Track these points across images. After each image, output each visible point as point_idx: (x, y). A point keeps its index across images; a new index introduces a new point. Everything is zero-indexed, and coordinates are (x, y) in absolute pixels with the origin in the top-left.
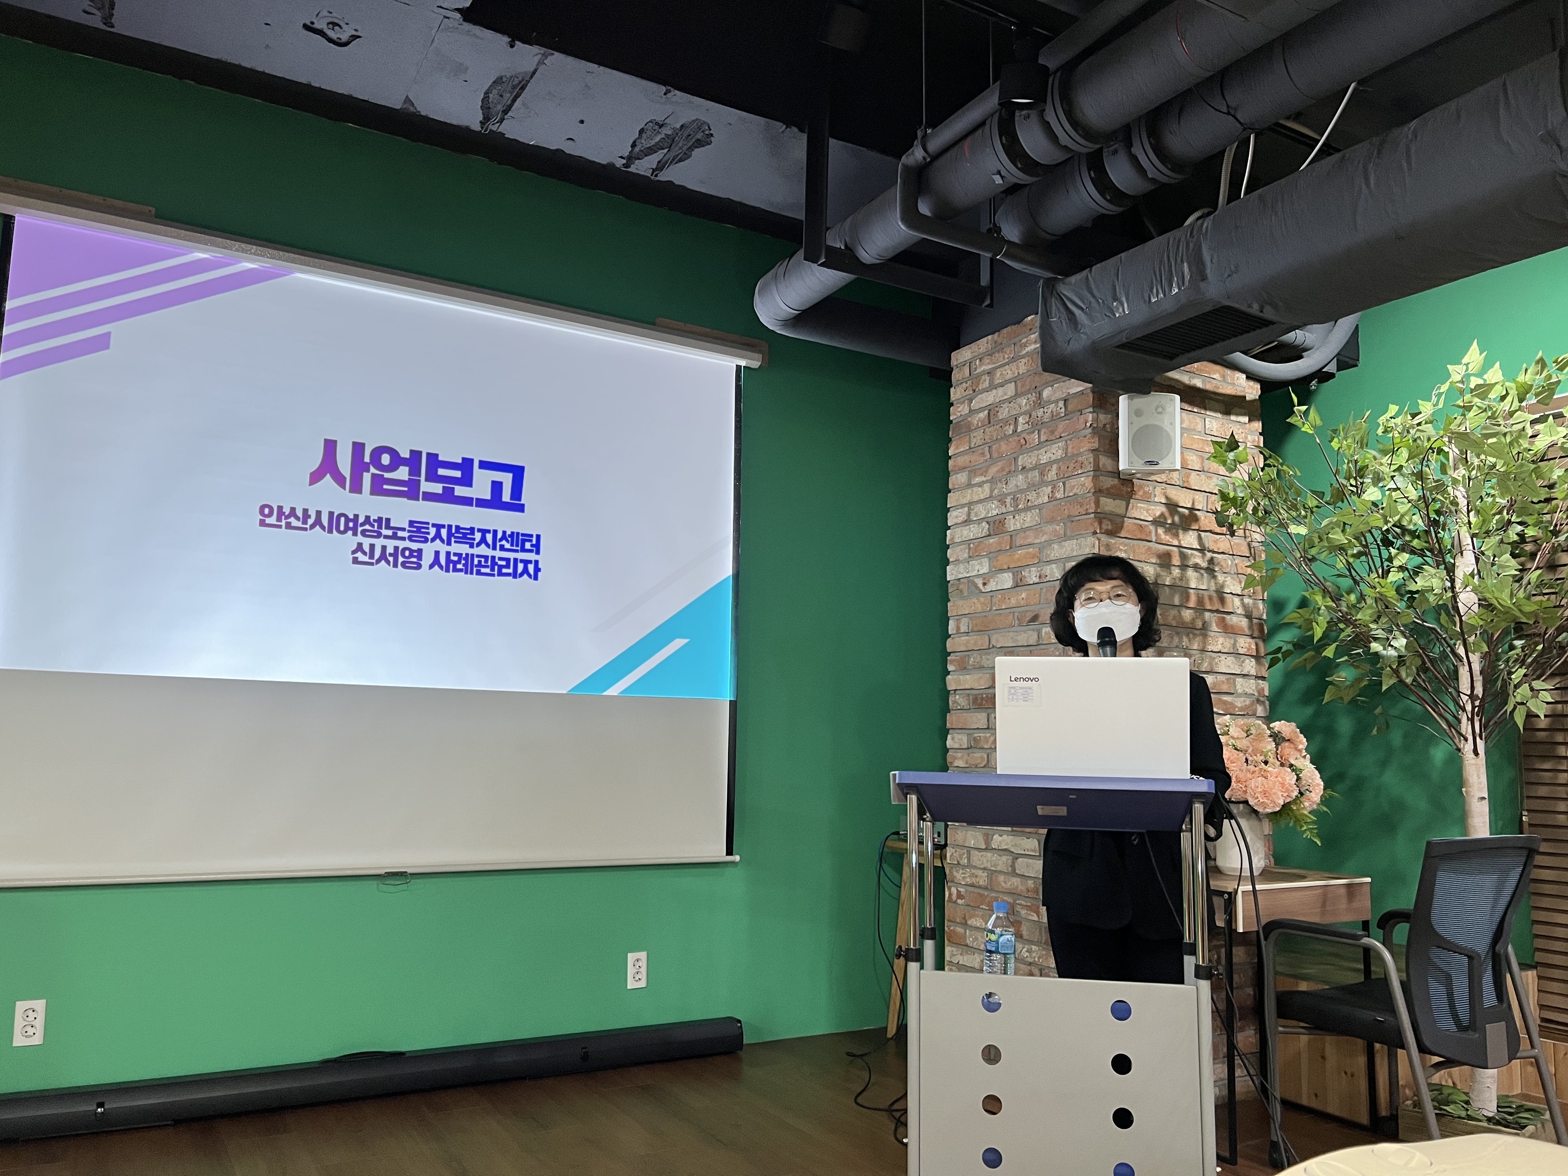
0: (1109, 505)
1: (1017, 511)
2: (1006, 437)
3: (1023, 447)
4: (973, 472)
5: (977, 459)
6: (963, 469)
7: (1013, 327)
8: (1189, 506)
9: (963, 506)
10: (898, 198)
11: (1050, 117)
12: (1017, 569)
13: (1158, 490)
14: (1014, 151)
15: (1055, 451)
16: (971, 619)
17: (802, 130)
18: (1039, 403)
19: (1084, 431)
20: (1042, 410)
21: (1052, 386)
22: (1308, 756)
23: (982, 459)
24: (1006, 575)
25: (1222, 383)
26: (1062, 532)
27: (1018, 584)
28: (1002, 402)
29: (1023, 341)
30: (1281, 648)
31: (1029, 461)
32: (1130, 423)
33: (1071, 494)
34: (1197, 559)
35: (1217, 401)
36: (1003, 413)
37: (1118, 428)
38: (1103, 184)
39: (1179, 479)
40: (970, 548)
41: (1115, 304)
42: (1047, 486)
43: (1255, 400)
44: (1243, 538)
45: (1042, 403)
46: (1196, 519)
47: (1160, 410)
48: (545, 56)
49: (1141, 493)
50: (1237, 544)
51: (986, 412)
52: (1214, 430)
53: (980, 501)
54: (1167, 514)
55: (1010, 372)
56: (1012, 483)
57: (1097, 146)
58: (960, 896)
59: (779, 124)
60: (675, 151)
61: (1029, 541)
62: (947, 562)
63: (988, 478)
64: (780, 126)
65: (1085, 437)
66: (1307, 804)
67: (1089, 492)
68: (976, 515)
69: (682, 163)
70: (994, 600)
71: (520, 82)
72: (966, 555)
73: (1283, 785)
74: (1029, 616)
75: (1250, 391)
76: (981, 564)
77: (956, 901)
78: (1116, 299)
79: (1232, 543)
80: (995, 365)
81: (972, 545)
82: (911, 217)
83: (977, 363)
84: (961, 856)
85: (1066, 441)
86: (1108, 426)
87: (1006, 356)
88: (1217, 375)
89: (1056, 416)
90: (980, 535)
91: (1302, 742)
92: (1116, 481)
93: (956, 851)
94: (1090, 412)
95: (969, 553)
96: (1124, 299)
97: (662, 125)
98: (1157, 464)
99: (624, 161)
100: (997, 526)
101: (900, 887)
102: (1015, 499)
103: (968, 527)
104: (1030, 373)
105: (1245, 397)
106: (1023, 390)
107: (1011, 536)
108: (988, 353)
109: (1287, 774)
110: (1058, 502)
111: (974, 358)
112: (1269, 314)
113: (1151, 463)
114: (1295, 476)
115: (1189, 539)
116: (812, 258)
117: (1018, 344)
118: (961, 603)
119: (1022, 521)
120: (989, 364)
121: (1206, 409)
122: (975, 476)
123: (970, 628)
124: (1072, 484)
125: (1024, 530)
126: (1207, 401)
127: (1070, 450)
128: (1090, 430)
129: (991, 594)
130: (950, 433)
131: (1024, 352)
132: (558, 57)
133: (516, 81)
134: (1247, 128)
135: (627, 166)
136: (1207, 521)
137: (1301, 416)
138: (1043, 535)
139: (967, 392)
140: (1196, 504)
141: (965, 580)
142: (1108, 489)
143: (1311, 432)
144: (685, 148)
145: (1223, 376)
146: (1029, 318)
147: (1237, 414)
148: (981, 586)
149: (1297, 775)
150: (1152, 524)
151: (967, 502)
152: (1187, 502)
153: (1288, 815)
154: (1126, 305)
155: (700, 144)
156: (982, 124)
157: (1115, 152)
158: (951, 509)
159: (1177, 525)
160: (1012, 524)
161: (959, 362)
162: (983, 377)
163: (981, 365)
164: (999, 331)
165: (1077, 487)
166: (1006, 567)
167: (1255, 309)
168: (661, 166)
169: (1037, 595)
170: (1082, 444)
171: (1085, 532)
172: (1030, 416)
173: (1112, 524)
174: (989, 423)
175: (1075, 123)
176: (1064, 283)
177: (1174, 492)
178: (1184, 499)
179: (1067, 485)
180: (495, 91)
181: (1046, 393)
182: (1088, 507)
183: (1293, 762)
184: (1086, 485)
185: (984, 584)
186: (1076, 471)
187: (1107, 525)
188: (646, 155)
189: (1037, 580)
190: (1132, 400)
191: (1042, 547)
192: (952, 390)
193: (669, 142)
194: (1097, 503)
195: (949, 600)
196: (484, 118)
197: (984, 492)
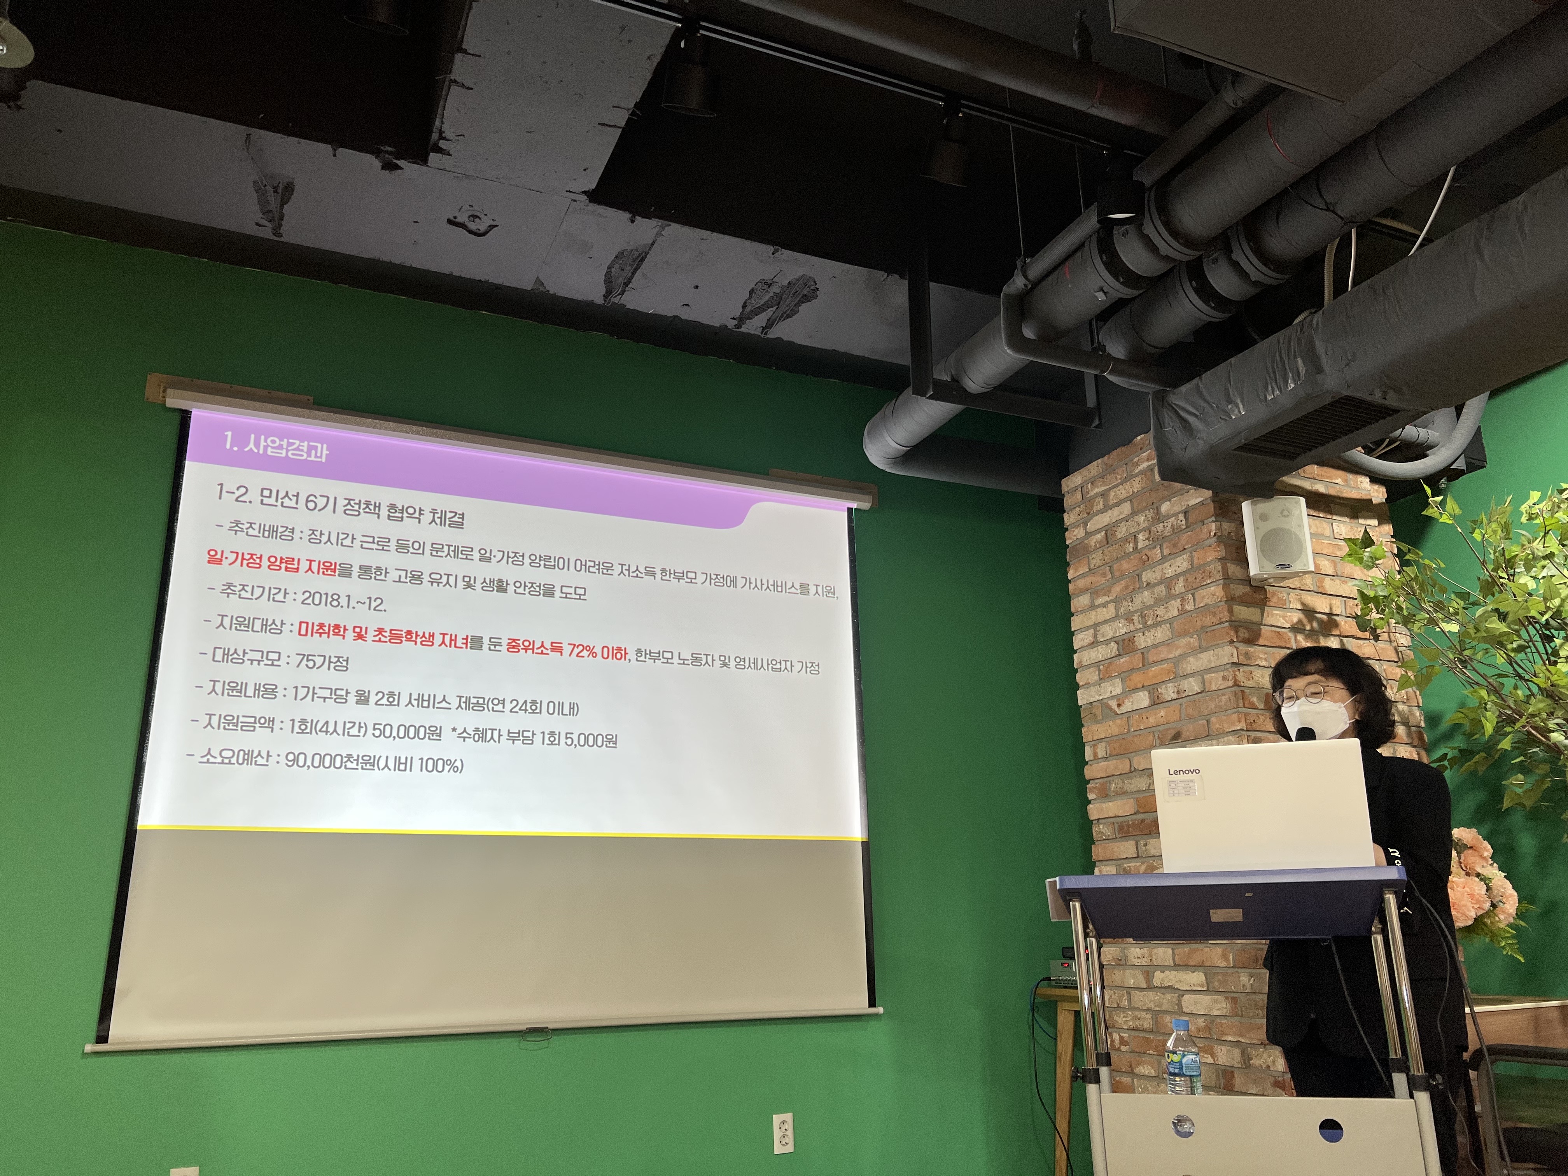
0: (1243, 612)
1: (1146, 627)
2: (1127, 556)
3: (1146, 563)
4: (1095, 592)
5: (1098, 580)
6: (1084, 591)
7: (1123, 448)
8: (1327, 611)
9: (1088, 628)
10: (1002, 325)
11: (1149, 229)
12: (1152, 687)
13: (1293, 596)
14: (1115, 266)
15: (1181, 563)
16: (1108, 743)
17: (902, 277)
18: (1158, 518)
19: (1208, 541)
20: (1161, 525)
21: (1170, 500)
22: (1495, 865)
23: (1104, 579)
24: (1141, 694)
25: (1346, 488)
26: (1197, 644)
27: (1156, 702)
28: (1119, 521)
29: (1135, 460)
30: (1446, 754)
31: (1154, 576)
32: (1256, 528)
33: (1201, 605)
35: (1342, 505)
36: (1122, 532)
37: (1244, 536)
38: (1206, 292)
39: (1313, 584)
40: (1099, 670)
41: (1230, 407)
42: (1175, 599)
43: (1382, 503)
44: (1388, 643)
45: (1161, 518)
46: (1336, 625)
47: (1286, 514)
48: (663, 228)
49: (1274, 600)
50: (1383, 649)
51: (1103, 533)
52: (1344, 534)
53: (1106, 622)
54: (1305, 621)
55: (1124, 492)
56: (1138, 600)
57: (1199, 253)
58: (1123, 1042)
59: (881, 273)
60: (783, 308)
61: (1163, 656)
62: (1077, 687)
63: (1113, 598)
64: (881, 275)
65: (1210, 546)
66: (1502, 917)
67: (1220, 601)
68: (1103, 636)
69: (790, 319)
70: (1131, 722)
71: (640, 256)
72: (1096, 678)
73: (1472, 896)
74: (1172, 732)
75: (1376, 494)
76: (1113, 685)
77: (1119, 1048)
78: (1229, 401)
79: (1377, 648)
80: (1108, 487)
81: (1101, 667)
82: (1017, 342)
83: (1089, 487)
84: (1121, 997)
85: (1191, 553)
86: (1232, 534)
87: (1119, 477)
88: (1340, 480)
89: (1177, 529)
90: (1109, 656)
91: (1487, 850)
92: (1247, 589)
93: (1115, 993)
94: (1213, 522)
95: (1099, 675)
96: (1239, 401)
97: (771, 284)
98: (1290, 566)
99: (736, 322)
100: (1126, 645)
101: (1056, 1039)
102: (1143, 616)
103: (1095, 649)
104: (1144, 491)
105: (1371, 500)
106: (1140, 507)
107: (1143, 653)
108: (1099, 476)
109: (1475, 884)
110: (1189, 614)
111: (1086, 483)
112: (1392, 401)
113: (1283, 566)
114: (1439, 569)
116: (920, 392)
117: (1130, 464)
118: (1095, 727)
119: (1152, 638)
120: (1101, 486)
121: (1331, 514)
122: (1098, 597)
123: (1108, 752)
124: (1202, 595)
125: (1155, 646)
126: (1332, 506)
127: (1195, 561)
128: (1215, 539)
129: (1127, 715)
130: (1068, 557)
131: (1137, 470)
132: (675, 230)
133: (636, 254)
134: (1349, 222)
135: (738, 326)
136: (1348, 626)
137: (1437, 507)
138: (1177, 649)
139: (1081, 516)
140: (1334, 609)
141: (1098, 704)
142: (1239, 597)
143: (1450, 522)
144: (793, 304)
145: (1346, 481)
146: (1139, 438)
147: (1366, 518)
148: (1115, 707)
149: (1487, 885)
150: (1290, 631)
151: (1093, 623)
152: (1324, 607)
153: (1483, 929)
154: (1241, 406)
155: (806, 299)
156: (1080, 247)
157: (1215, 261)
158: (1075, 633)
159: (1316, 631)
160: (1142, 641)
161: (1070, 488)
162: (1097, 500)
163: (1093, 489)
164: (1109, 454)
165: (1207, 597)
166: (1140, 686)
167: (1377, 397)
168: (770, 324)
169: (1177, 712)
170: (1209, 554)
171: (1222, 642)
172: (1150, 532)
173: (1248, 631)
174: (1108, 543)
175: (1175, 234)
176: (1174, 394)
177: (1309, 598)
178: (1321, 605)
179: (1196, 596)
180: (617, 266)
181: (1165, 507)
182: (1222, 616)
183: (1480, 871)
184: (1217, 594)
185: (1119, 705)
186: (1204, 581)
187: (1244, 634)
188: (757, 315)
189: (1175, 696)
190: (1255, 505)
191: (1177, 661)
192: (1066, 516)
193: (778, 300)
194: (1231, 611)
195: (1083, 726)
196: (607, 292)
197: (1109, 612)
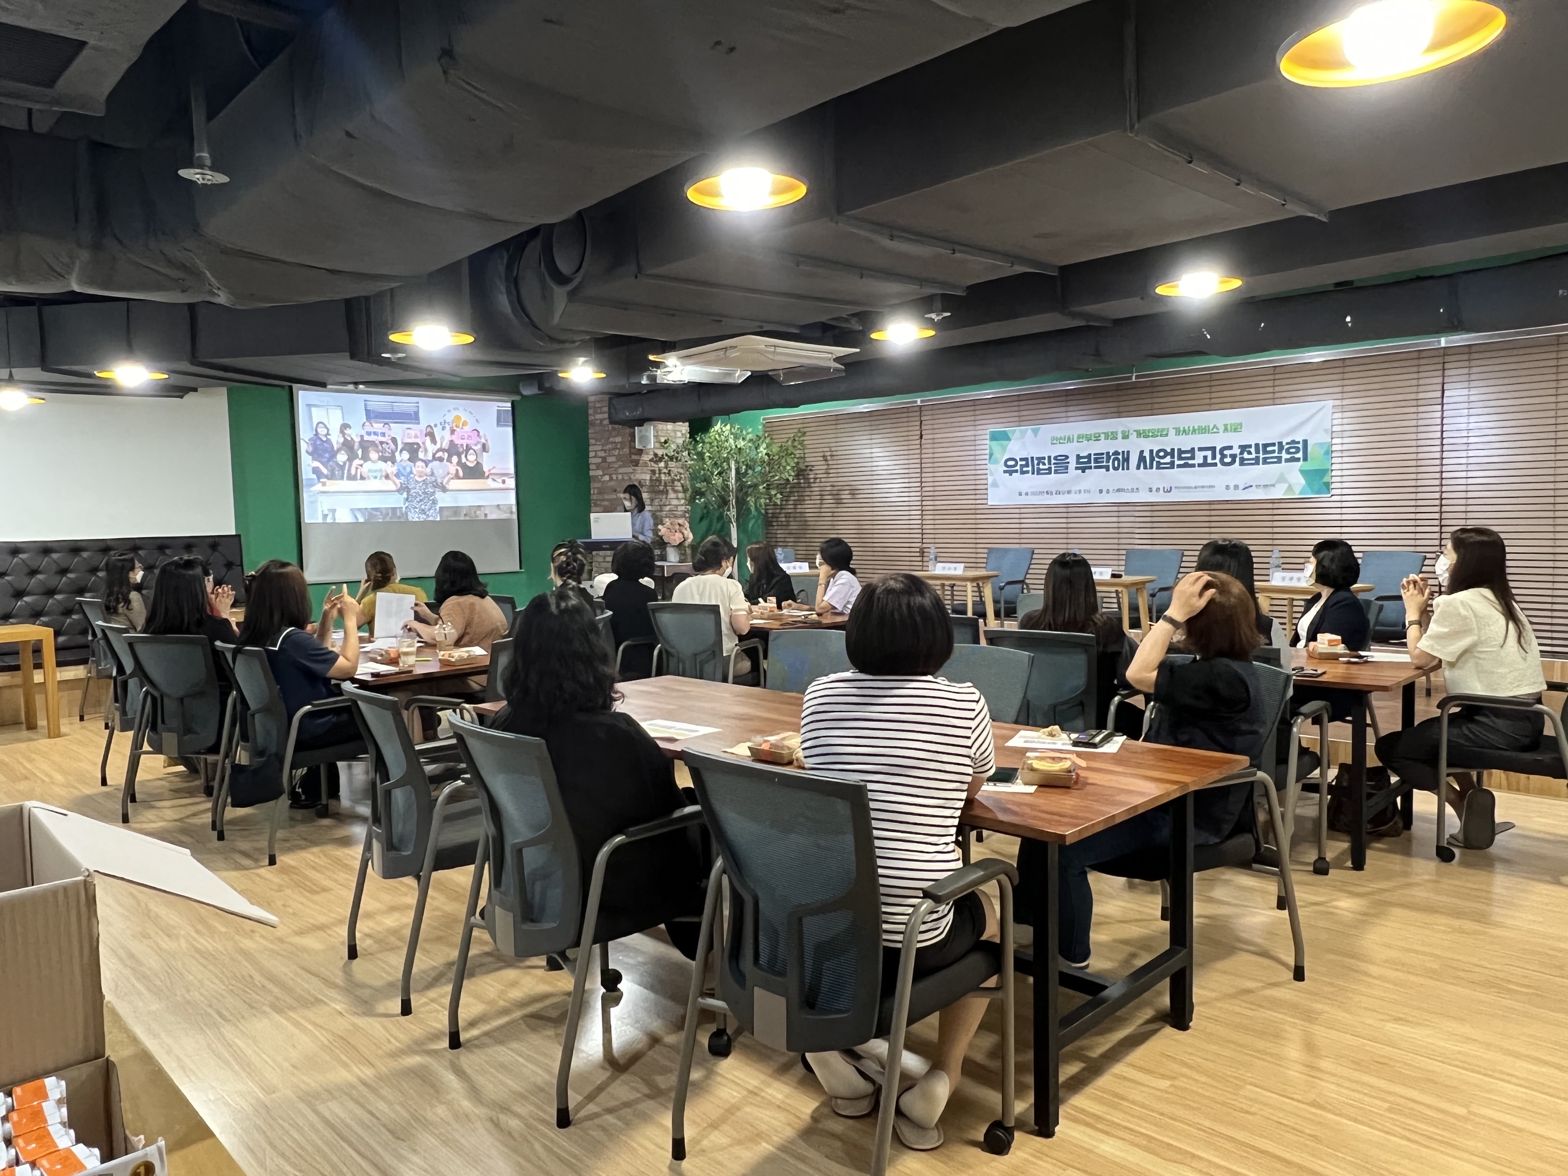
0: (634, 457)
1: (609, 456)
9: (593, 451)
15: (618, 439)
19: (625, 440)
27: (611, 479)
28: (604, 419)
32: (638, 435)
34: (665, 471)
37: (635, 436)
40: (596, 466)
42: (617, 449)
46: (664, 458)
47: (647, 430)
49: (645, 452)
51: (600, 421)
52: (670, 429)
53: (598, 450)
54: (654, 458)
55: (606, 410)
56: (608, 446)
61: (613, 466)
62: (589, 469)
63: (600, 444)
67: (628, 454)
68: (597, 455)
70: (604, 484)
72: (595, 468)
73: (681, 537)
76: (599, 471)
79: (677, 464)
80: (602, 406)
85: (622, 437)
86: (633, 433)
89: (619, 428)
90: (599, 462)
94: (628, 429)
98: (646, 447)
100: (604, 459)
102: (609, 452)
103: (595, 458)
107: (608, 464)
108: (599, 401)
110: (620, 455)
111: (595, 401)
113: (644, 447)
115: (662, 464)
118: (594, 484)
119: (611, 459)
120: (600, 404)
122: (597, 442)
123: (597, 491)
125: (611, 462)
128: (627, 437)
129: (603, 481)
130: (589, 425)
138: (617, 465)
139: (593, 413)
140: (664, 453)
141: (595, 476)
142: (634, 452)
148: (599, 478)
149: (685, 534)
150: (650, 461)
151: (595, 450)
152: (661, 453)
158: (590, 451)
159: (657, 461)
160: (608, 460)
161: (590, 401)
162: (598, 409)
163: (597, 404)
165: (625, 452)
166: (606, 473)
171: (627, 466)
173: (636, 463)
174: (601, 425)
177: (656, 451)
179: (622, 450)
182: (628, 458)
183: (684, 530)
184: (628, 451)
186: (624, 446)
187: (634, 463)
189: (615, 479)
190: (640, 427)
191: (617, 468)
192: (589, 410)
194: (630, 457)
195: (591, 483)
197: (600, 448)
